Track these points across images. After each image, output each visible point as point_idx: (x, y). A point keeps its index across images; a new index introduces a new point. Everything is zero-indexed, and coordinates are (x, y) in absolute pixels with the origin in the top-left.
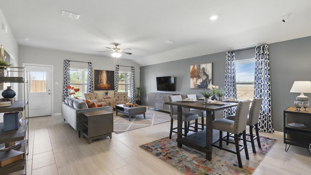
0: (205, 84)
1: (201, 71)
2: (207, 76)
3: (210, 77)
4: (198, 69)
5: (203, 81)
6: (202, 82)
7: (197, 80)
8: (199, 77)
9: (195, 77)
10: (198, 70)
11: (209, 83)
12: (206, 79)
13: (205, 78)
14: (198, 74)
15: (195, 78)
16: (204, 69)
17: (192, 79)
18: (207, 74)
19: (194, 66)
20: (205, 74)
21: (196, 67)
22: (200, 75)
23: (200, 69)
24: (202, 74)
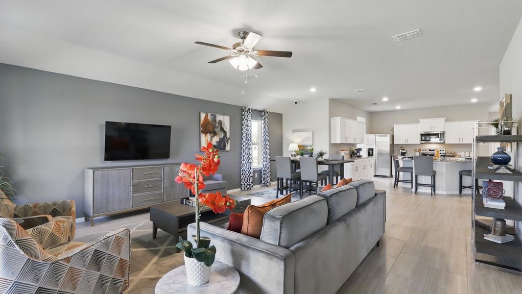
0: (222, 143)
1: (217, 125)
2: (225, 132)
3: (228, 135)
4: (212, 120)
5: (220, 139)
6: (219, 141)
7: (212, 137)
8: (215, 134)
9: (210, 133)
10: (213, 123)
11: (228, 143)
12: (224, 137)
13: (222, 135)
14: (214, 128)
15: (208, 134)
16: (220, 122)
17: (204, 135)
18: (225, 130)
19: (207, 115)
20: (222, 130)
21: (210, 117)
22: (216, 130)
23: (215, 121)
24: (219, 129)
